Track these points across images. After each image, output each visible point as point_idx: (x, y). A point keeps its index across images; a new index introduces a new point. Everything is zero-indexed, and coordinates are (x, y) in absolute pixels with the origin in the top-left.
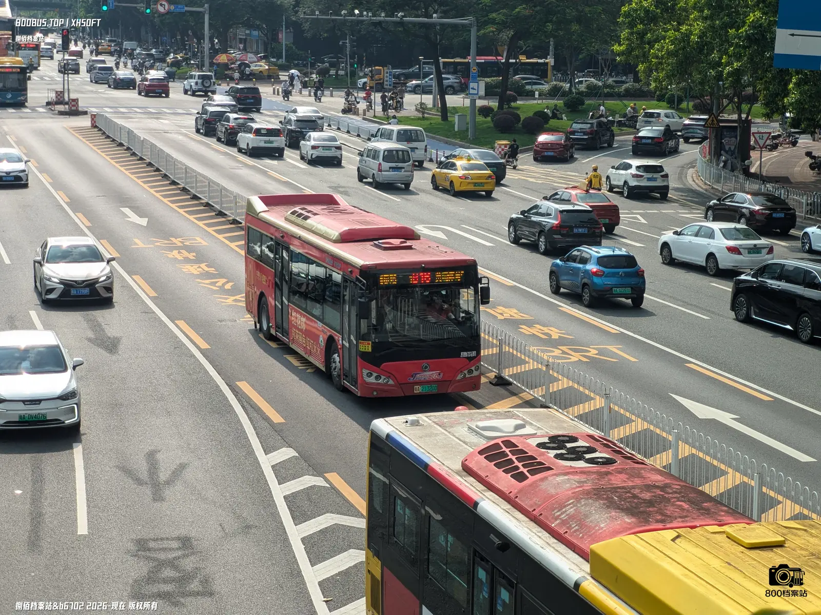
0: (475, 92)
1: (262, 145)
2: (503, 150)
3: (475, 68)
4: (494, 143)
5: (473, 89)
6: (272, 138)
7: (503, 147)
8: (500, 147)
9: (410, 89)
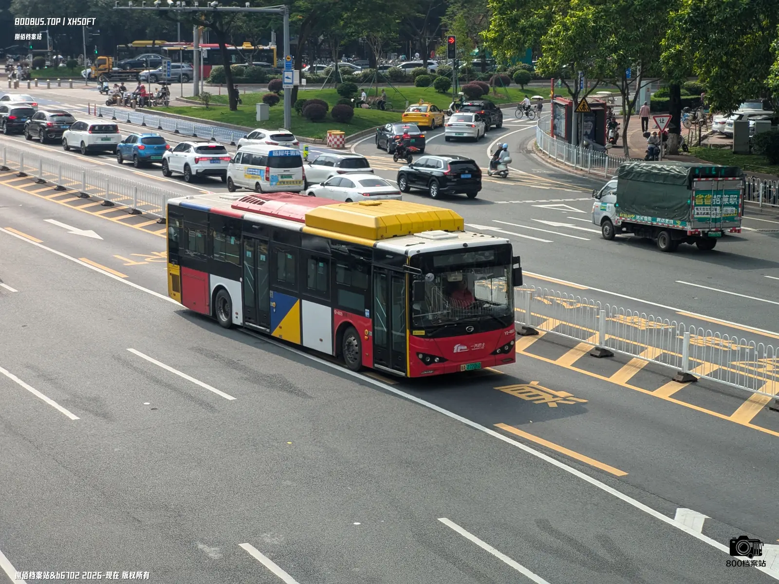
0: (290, 81)
1: (100, 142)
2: (338, 140)
3: (289, 56)
4: (326, 133)
5: (287, 78)
6: (109, 135)
7: (338, 137)
8: (335, 137)
9: (144, 78)
